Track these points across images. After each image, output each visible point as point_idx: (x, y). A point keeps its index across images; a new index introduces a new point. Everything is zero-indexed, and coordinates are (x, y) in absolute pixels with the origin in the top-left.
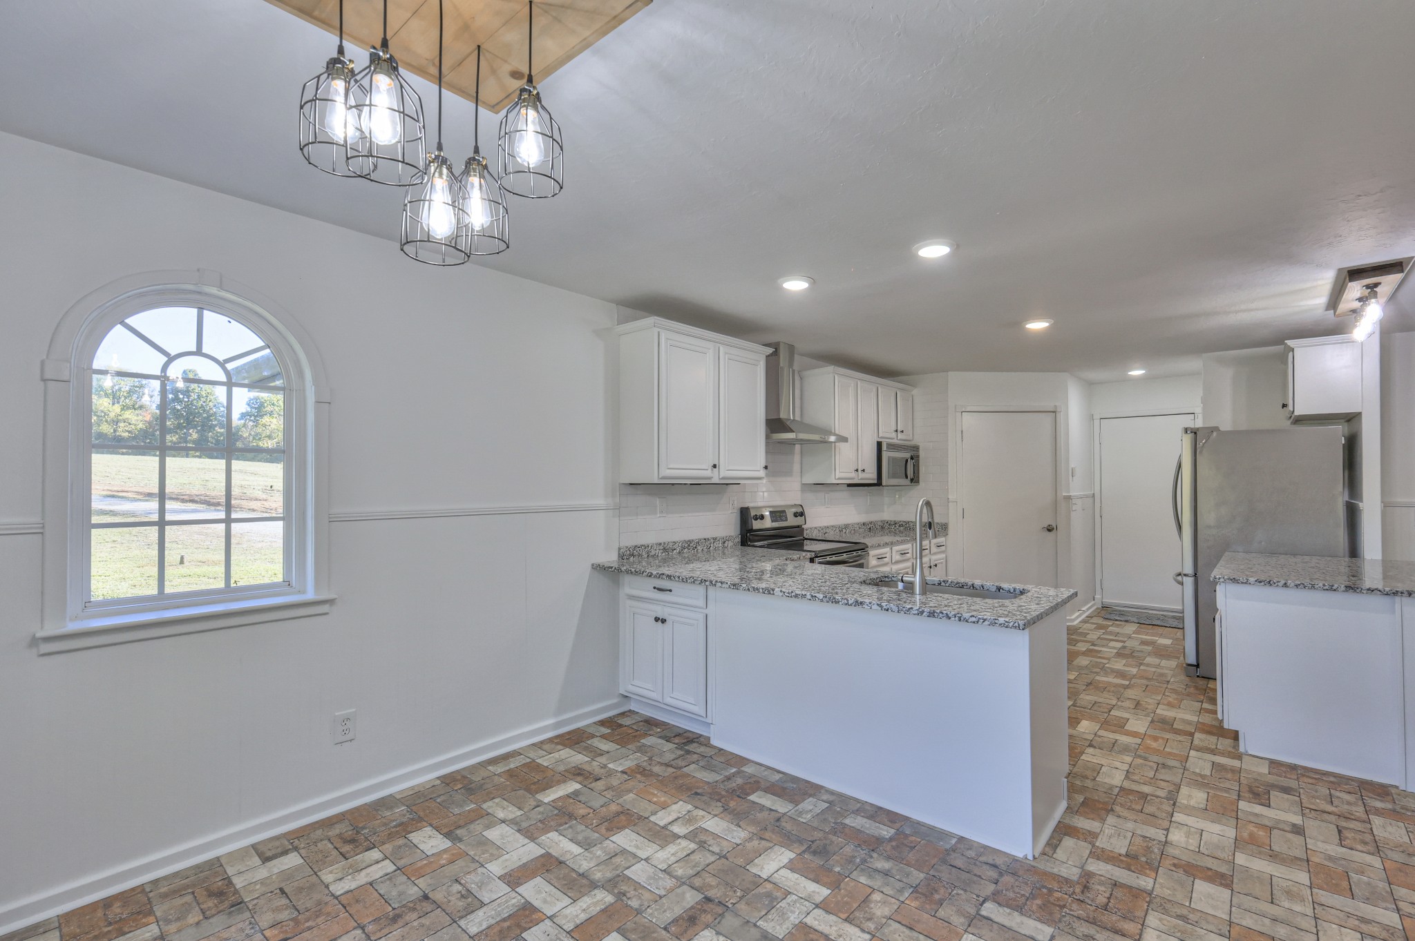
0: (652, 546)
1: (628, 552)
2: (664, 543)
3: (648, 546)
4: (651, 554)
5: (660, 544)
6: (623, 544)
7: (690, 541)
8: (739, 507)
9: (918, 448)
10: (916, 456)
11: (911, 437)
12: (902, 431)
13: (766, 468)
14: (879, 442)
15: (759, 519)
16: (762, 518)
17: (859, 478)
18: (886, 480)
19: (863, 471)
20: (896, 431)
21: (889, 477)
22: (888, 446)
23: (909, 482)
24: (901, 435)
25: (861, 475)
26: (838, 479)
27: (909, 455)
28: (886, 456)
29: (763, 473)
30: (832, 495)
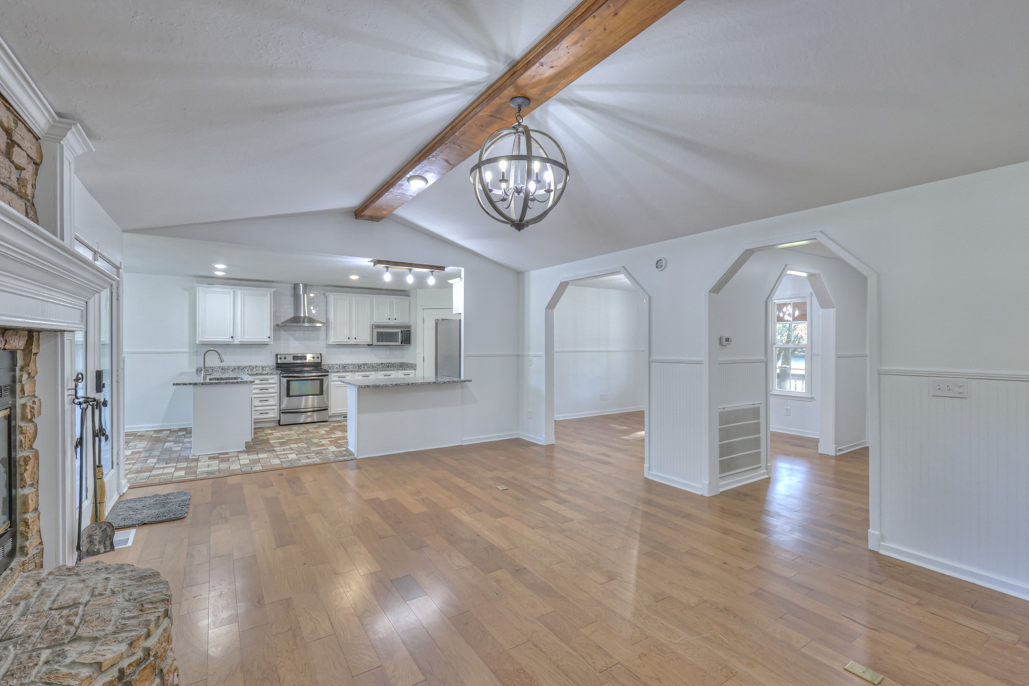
0: (214, 368)
1: (200, 369)
2: (223, 367)
3: (212, 367)
5: (220, 367)
7: (239, 367)
8: (275, 353)
9: (409, 327)
10: (407, 331)
11: (408, 321)
12: (395, 319)
13: (269, 337)
14: (373, 325)
15: (283, 359)
16: (285, 358)
17: (352, 342)
18: (375, 343)
19: (355, 338)
20: (389, 319)
21: (378, 341)
22: (377, 327)
23: (399, 343)
24: (395, 321)
25: (354, 340)
26: (333, 342)
27: (399, 331)
28: (375, 331)
29: (268, 340)
30: (354, 349)
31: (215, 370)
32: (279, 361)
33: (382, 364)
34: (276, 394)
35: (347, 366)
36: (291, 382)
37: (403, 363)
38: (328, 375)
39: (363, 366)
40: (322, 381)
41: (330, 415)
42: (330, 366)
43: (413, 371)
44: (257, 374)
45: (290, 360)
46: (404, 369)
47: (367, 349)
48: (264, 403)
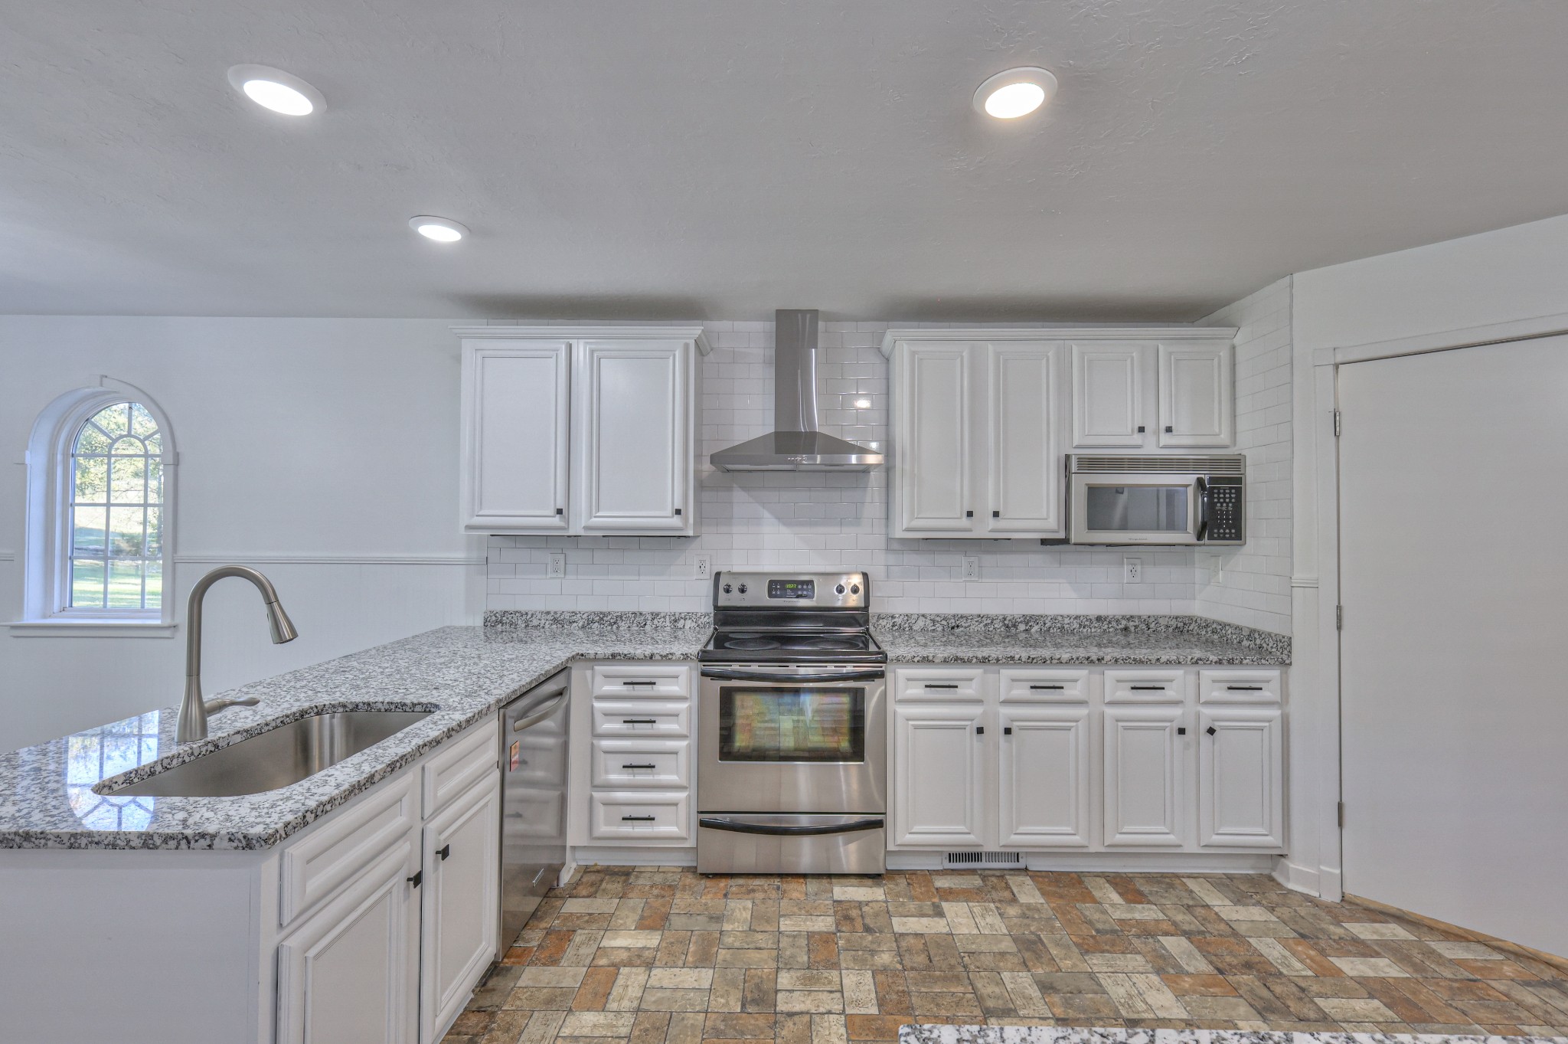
0: (532, 615)
1: (494, 618)
2: (556, 613)
3: (527, 614)
4: (531, 624)
5: (548, 613)
6: (491, 608)
7: (605, 614)
8: (716, 570)
9: (1237, 462)
10: (1230, 480)
11: (1224, 438)
12: (1169, 430)
13: (678, 512)
14: (1068, 457)
15: (735, 591)
16: (743, 590)
17: (985, 528)
18: (1079, 532)
19: (996, 514)
20: (1141, 430)
21: (1092, 525)
22: (1092, 464)
23: (1190, 537)
24: (1165, 439)
25: (992, 523)
26: (908, 530)
27: (1190, 479)
28: (1080, 483)
29: (676, 521)
30: (988, 560)
31: (535, 622)
32: (724, 600)
33: (1099, 619)
34: (683, 743)
35: (963, 623)
36: (739, 699)
37: (1191, 619)
38: (881, 675)
39: (1022, 627)
40: (858, 696)
41: (891, 847)
42: (898, 621)
43: (1274, 673)
44: (614, 656)
45: (758, 596)
46: (1231, 662)
47: (1040, 559)
48: (642, 777)
